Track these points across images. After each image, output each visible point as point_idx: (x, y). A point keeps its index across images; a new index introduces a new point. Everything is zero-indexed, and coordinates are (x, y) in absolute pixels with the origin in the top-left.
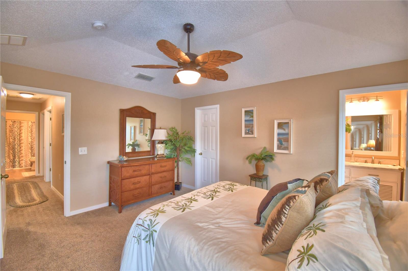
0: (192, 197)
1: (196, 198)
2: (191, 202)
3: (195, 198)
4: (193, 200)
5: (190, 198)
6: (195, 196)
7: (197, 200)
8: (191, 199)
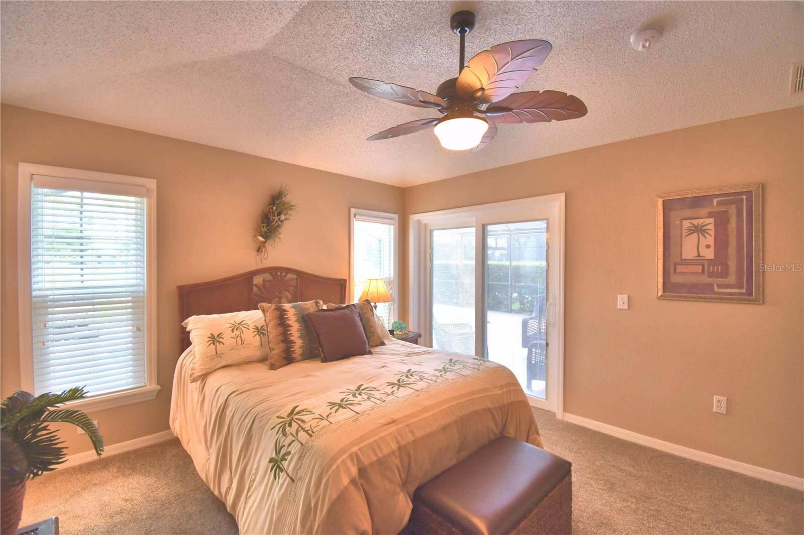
0: (398, 389)
1: (389, 390)
2: (399, 381)
3: (392, 388)
4: (396, 384)
5: (401, 388)
6: (392, 393)
7: (388, 384)
8: (399, 386)
